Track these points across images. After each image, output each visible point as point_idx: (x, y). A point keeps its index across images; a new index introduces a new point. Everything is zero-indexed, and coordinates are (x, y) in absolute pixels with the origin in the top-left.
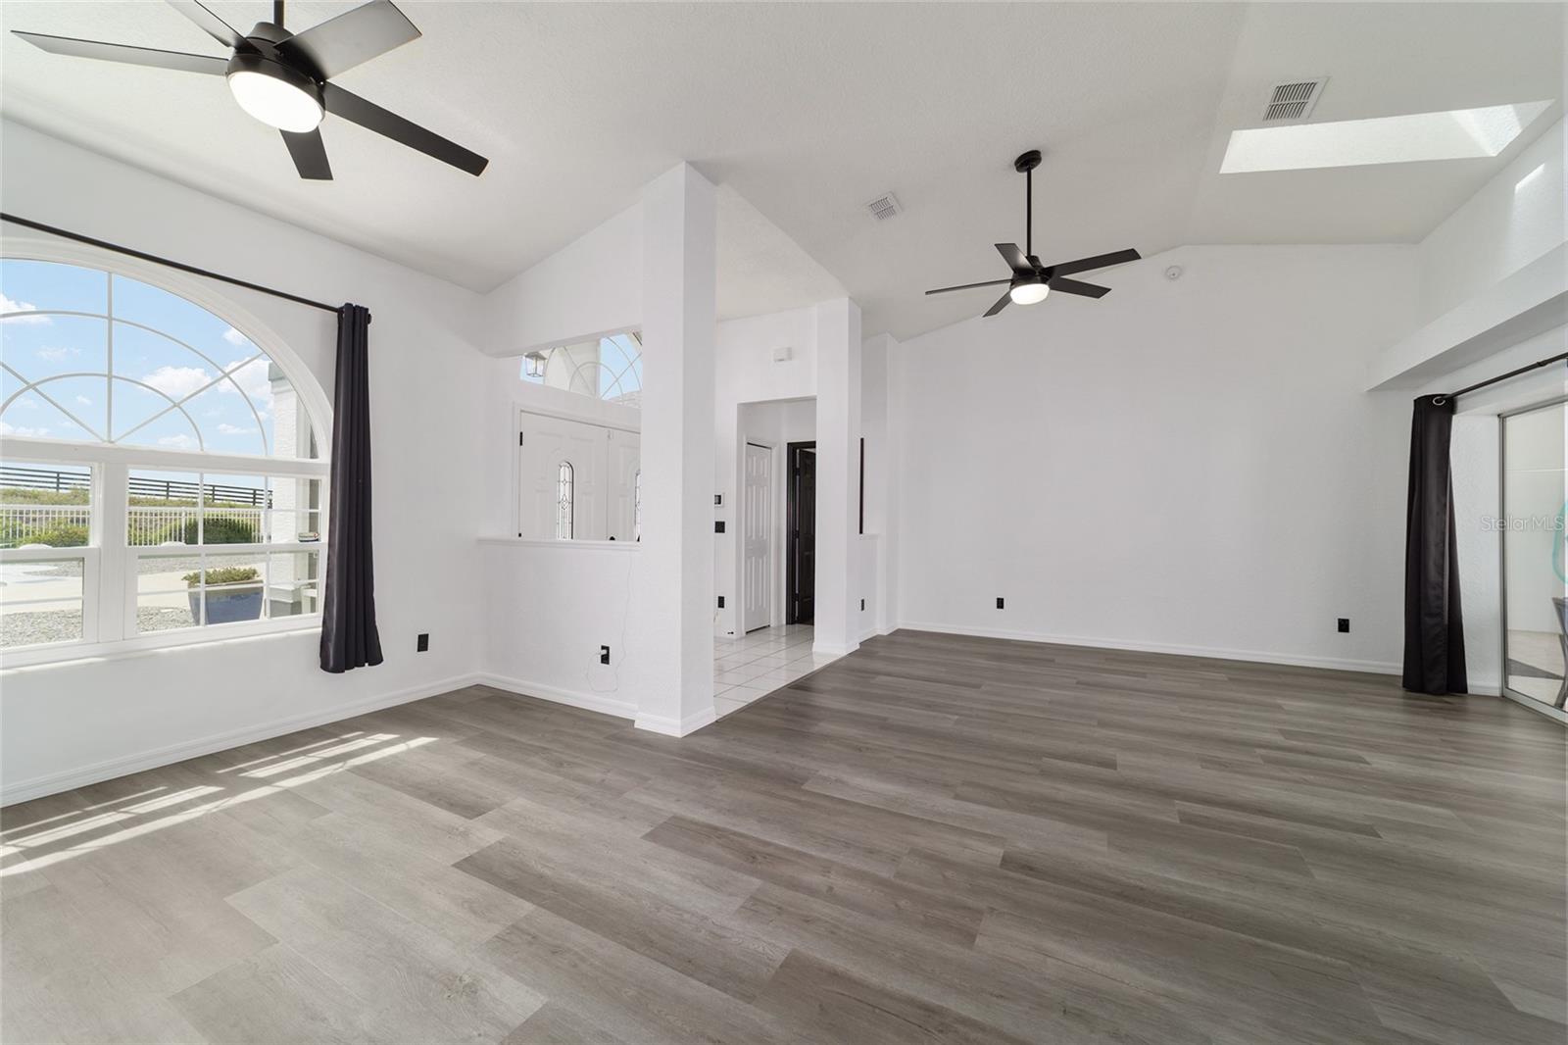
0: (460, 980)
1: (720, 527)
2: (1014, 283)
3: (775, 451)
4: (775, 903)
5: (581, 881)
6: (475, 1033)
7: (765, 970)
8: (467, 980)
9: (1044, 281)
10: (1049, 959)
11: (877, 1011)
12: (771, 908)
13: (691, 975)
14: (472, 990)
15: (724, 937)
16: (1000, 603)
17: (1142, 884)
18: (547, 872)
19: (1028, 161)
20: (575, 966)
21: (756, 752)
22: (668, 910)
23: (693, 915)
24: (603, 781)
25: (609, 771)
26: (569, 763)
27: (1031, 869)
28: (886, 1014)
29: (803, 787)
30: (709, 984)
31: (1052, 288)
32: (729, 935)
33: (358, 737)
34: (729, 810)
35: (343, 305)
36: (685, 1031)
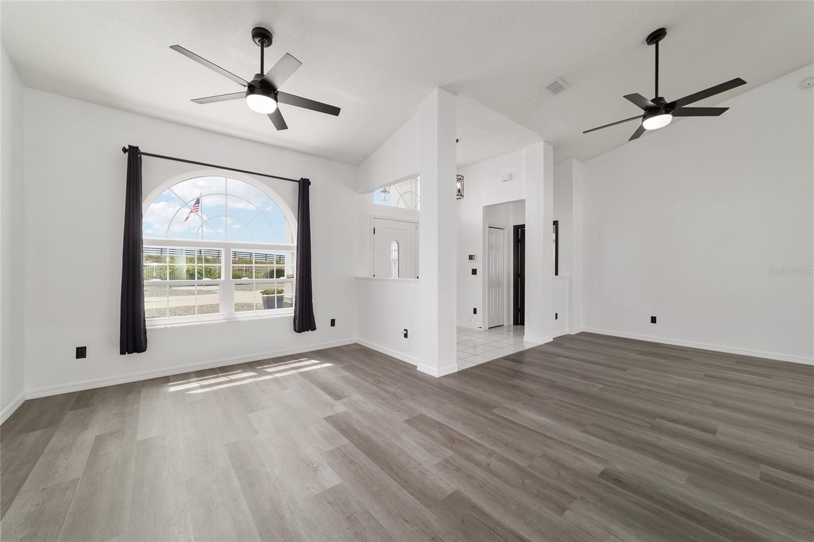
0: (313, 465)
1: (474, 272)
2: (645, 117)
3: (506, 230)
4: (457, 465)
5: (371, 435)
6: (312, 487)
7: (440, 495)
8: (315, 465)
9: (667, 112)
10: (611, 536)
11: (491, 531)
12: (453, 467)
13: (404, 488)
14: (316, 469)
15: (426, 475)
16: (654, 320)
17: (705, 511)
18: (359, 428)
19: (656, 37)
20: (357, 471)
21: (473, 390)
22: (404, 456)
23: (415, 461)
24: (395, 393)
25: (399, 389)
26: (383, 382)
27: (620, 482)
28: (496, 534)
29: (492, 411)
30: (411, 494)
31: (674, 115)
32: (428, 474)
33: (305, 360)
34: (449, 416)
35: (300, 179)
36: (394, 511)
